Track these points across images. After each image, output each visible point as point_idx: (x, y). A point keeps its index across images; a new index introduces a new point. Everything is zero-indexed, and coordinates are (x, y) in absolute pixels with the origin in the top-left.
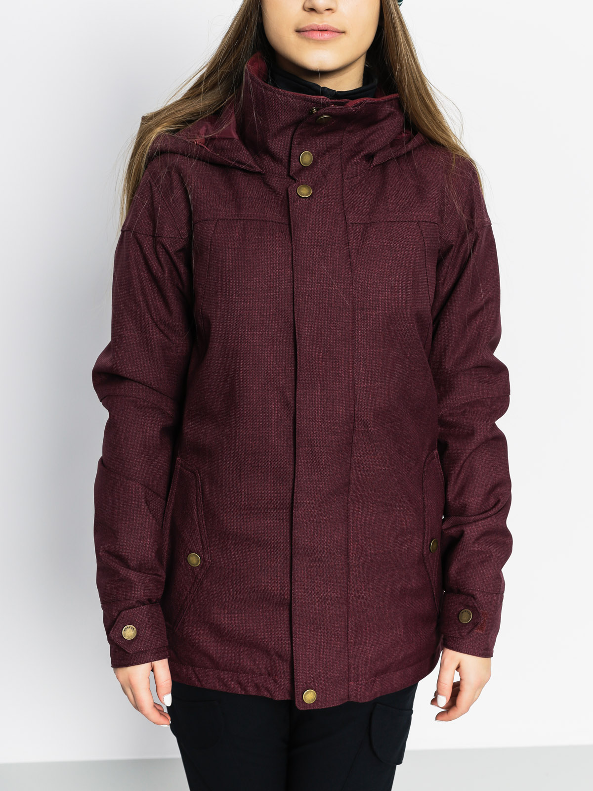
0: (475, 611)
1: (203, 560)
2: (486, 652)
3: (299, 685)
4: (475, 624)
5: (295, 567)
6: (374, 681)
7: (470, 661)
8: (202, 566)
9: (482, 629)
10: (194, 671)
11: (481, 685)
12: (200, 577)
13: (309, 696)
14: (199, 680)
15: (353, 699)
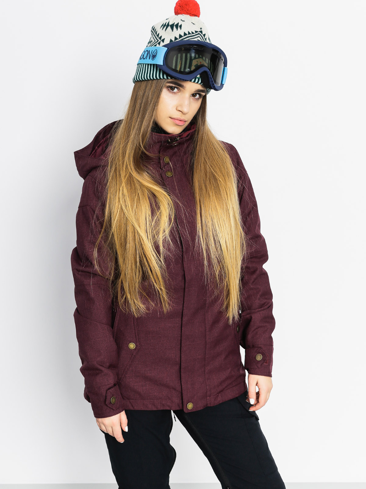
0: (263, 354)
1: (137, 346)
2: (268, 374)
3: (185, 401)
4: (264, 360)
5: (183, 345)
6: (218, 396)
7: (262, 379)
8: (135, 349)
9: (266, 363)
10: (130, 402)
11: (269, 391)
12: (134, 354)
13: (190, 406)
14: (132, 406)
15: (209, 405)
